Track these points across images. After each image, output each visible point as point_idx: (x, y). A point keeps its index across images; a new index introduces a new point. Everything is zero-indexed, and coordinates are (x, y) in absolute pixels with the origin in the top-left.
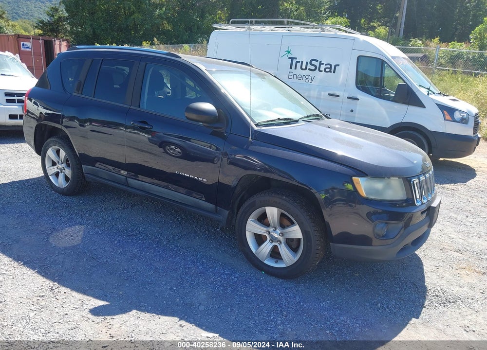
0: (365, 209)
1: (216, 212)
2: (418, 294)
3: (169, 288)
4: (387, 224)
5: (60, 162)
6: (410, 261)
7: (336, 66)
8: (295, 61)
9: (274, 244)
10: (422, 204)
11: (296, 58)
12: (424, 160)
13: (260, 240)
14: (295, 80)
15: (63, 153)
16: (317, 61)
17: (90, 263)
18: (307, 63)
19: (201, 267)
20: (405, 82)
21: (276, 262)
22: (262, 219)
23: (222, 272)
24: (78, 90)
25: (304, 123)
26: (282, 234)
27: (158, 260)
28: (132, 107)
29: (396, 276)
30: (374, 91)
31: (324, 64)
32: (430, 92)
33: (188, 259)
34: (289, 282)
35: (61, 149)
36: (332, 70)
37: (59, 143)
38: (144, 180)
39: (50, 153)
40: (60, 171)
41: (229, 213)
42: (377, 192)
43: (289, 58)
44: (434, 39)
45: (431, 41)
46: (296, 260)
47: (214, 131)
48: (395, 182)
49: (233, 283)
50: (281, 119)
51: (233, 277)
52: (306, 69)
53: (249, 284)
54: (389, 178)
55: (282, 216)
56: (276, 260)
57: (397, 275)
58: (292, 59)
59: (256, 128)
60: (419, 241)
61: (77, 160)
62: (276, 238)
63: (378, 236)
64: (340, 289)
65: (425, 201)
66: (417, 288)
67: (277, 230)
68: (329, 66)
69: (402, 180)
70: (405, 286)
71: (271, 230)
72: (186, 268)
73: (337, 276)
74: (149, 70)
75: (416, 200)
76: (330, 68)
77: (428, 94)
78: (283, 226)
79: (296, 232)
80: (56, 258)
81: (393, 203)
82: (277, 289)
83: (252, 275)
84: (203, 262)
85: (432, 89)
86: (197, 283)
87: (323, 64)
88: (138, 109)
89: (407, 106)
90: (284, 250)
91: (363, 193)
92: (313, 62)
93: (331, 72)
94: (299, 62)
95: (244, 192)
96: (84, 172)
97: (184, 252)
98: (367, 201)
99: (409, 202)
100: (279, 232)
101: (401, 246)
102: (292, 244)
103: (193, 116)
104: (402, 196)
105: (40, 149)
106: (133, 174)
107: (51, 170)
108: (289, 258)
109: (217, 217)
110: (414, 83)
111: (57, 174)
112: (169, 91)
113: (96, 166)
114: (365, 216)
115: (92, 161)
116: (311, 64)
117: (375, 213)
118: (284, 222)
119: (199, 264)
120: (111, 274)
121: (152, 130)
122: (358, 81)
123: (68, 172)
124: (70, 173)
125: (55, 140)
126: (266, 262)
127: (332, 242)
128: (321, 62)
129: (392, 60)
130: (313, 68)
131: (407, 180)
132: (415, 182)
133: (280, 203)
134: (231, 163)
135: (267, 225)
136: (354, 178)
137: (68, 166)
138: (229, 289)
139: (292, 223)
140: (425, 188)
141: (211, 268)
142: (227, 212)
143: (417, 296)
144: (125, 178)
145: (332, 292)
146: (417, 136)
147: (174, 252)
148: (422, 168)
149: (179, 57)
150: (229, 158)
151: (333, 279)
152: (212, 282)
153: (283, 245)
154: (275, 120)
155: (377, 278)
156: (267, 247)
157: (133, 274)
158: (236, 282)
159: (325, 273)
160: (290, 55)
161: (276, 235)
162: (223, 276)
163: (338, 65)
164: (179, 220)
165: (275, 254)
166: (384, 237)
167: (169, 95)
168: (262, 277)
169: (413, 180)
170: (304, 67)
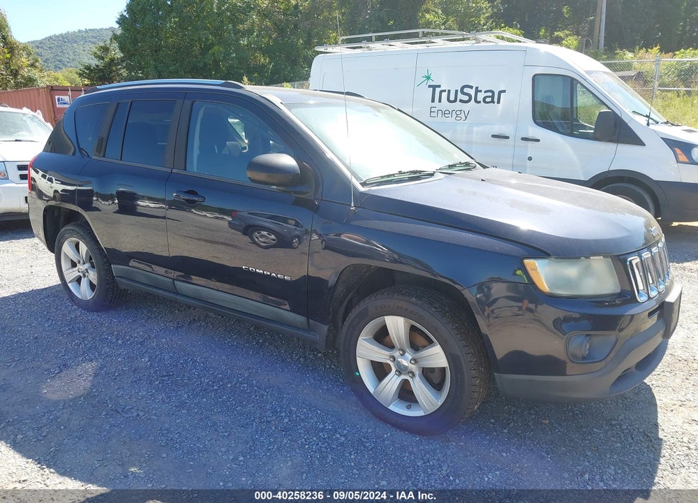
0: (549, 313)
1: (309, 329)
2: (654, 453)
3: (231, 458)
4: (588, 338)
5: (81, 261)
6: (637, 394)
7: (500, 92)
8: (438, 90)
9: (403, 377)
10: (649, 298)
11: (439, 86)
12: (648, 226)
13: (380, 371)
14: (440, 118)
15: (83, 248)
16: (471, 87)
17: (111, 420)
18: (457, 91)
19: (286, 420)
20: (609, 108)
21: (409, 408)
22: (382, 337)
23: (321, 426)
24: (99, 150)
25: (442, 176)
26: (415, 361)
27: (219, 410)
28: (174, 171)
29: (614, 422)
30: (563, 127)
31: (483, 92)
32: (651, 121)
33: (267, 408)
34: (432, 441)
35: (81, 242)
36: (496, 100)
37: (78, 233)
38: (199, 283)
39: (67, 248)
40: (82, 275)
41: (329, 330)
42: (569, 282)
43: (430, 86)
44: (652, 48)
45: (647, 51)
46: (440, 404)
47: (297, 197)
48: (599, 264)
49: (337, 446)
50: (404, 173)
51: (338, 436)
52: (455, 101)
53: (365, 446)
54: (588, 257)
55: (413, 329)
56: (408, 404)
57: (615, 420)
58: (434, 87)
59: (362, 189)
60: (649, 363)
61: (104, 258)
62: (406, 368)
63: (575, 359)
64: (517, 449)
65: (653, 294)
66: (651, 441)
67: (406, 354)
68: (490, 94)
69: (610, 260)
70: (630, 440)
71: (397, 354)
72: (261, 422)
73: (512, 425)
74: (198, 113)
75: (638, 293)
76: (493, 97)
77: (648, 124)
78: (415, 347)
79: (436, 356)
80: (59, 414)
81: (597, 301)
82: (411, 453)
83: (370, 431)
84: (291, 411)
85: (652, 116)
86: (278, 449)
87: (481, 91)
88: (184, 173)
89: (616, 145)
90: (419, 387)
91: (545, 286)
92: (466, 90)
93: (494, 102)
94: (445, 91)
95: (351, 294)
96: (114, 275)
97: (262, 395)
98: (552, 299)
99: (627, 296)
100: (410, 357)
101: (618, 372)
102: (433, 378)
103: (261, 176)
104: (613, 288)
105: (53, 244)
106: (182, 274)
107: (70, 274)
108: (428, 400)
109: (310, 335)
110: (624, 109)
111: (79, 280)
112: (244, 145)
113: (130, 264)
114: (550, 324)
115: (125, 258)
116: (463, 92)
117: (566, 320)
118: (417, 340)
119: (283, 414)
120: (141, 438)
121: (204, 204)
122: (537, 114)
123: (93, 276)
124: (96, 278)
125: (71, 228)
126: (392, 408)
127: (499, 372)
128: (477, 88)
129: (587, 76)
130: (466, 98)
131: (620, 260)
132: (634, 263)
133: (406, 310)
134: (326, 248)
135: (391, 346)
136: (526, 261)
137: (93, 267)
138: (330, 456)
139: (431, 342)
140: (653, 272)
141: (303, 420)
142: (326, 328)
143: (653, 457)
144: (171, 280)
145: (504, 454)
146: (634, 190)
147: (246, 396)
148: (645, 238)
149: (241, 87)
150: (324, 240)
151: (505, 431)
152: (303, 445)
153: (417, 378)
154: (393, 175)
155: (581, 427)
156: (392, 382)
157: (177, 436)
158: (342, 444)
159: (493, 421)
160: (431, 83)
161: (405, 363)
162: (321, 434)
163: (504, 91)
164: (260, 341)
165: (405, 393)
166: (587, 359)
167: (245, 151)
168: (388, 433)
169: (629, 259)
170: (452, 98)
